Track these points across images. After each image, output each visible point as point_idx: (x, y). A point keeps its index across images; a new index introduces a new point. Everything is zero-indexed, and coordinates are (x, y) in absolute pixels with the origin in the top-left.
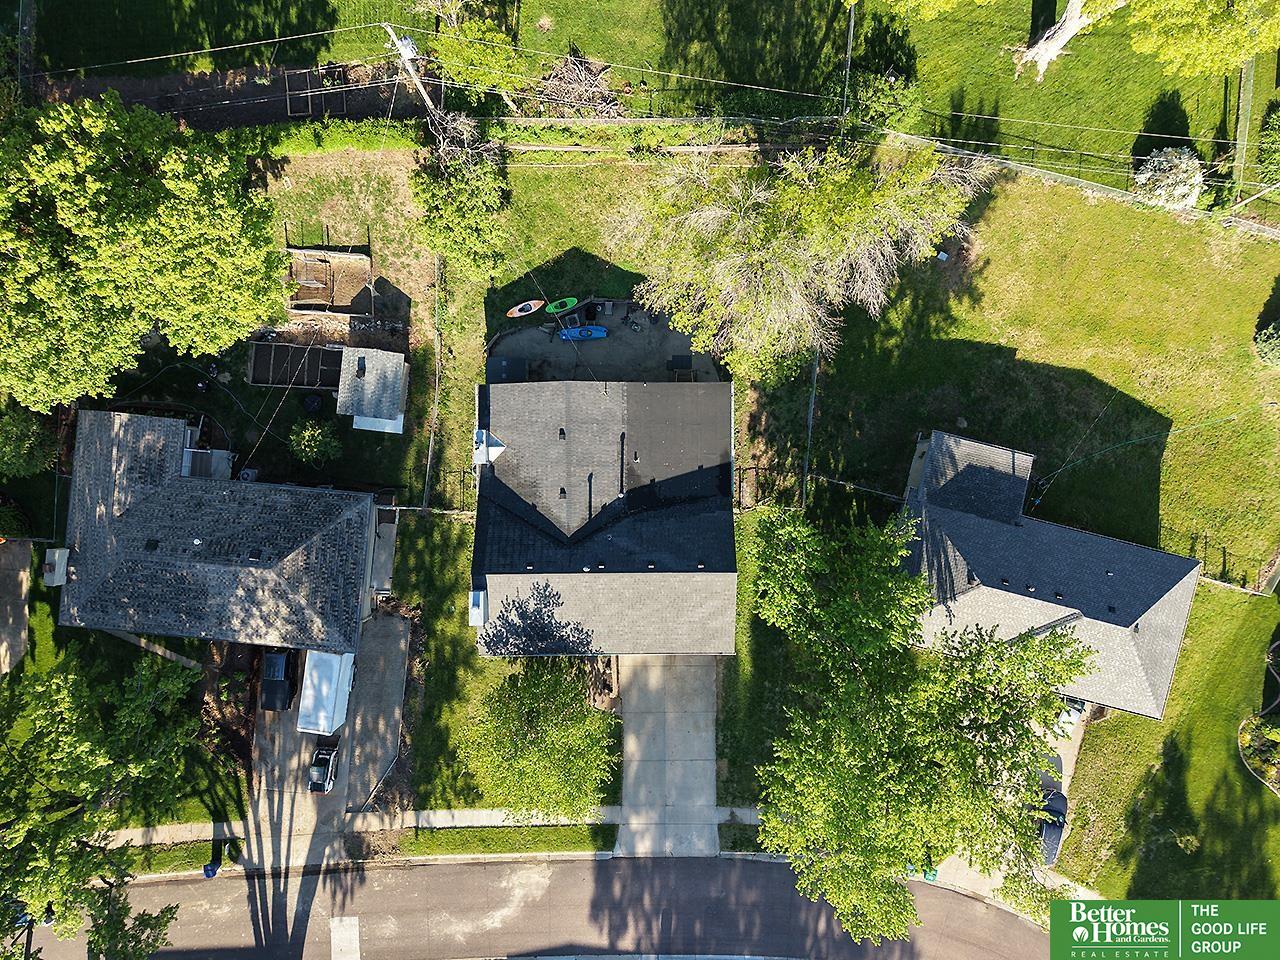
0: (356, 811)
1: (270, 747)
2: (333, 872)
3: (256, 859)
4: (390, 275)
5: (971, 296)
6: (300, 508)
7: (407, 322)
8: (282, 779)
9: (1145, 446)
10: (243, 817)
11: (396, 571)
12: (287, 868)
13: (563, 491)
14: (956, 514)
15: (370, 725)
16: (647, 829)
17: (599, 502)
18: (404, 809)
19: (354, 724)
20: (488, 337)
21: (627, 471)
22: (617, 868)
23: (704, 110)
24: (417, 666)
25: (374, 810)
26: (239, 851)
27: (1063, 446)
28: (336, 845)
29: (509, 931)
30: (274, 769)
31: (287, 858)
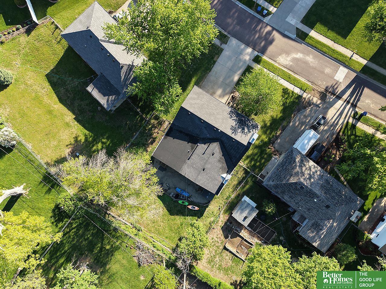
0: (317, 106)
1: (329, 136)
2: (333, 94)
3: (351, 109)
4: (223, 238)
5: (77, 139)
6: (283, 192)
7: (226, 223)
8: (331, 126)
9: (56, 74)
10: (348, 122)
11: (268, 161)
12: (345, 102)
13: (213, 155)
14: (116, 86)
15: (300, 125)
16: (245, 54)
17: (205, 146)
18: (305, 98)
19: (304, 129)
20: (207, 206)
21: (193, 149)
22: (259, 49)
23: (115, 230)
24: (278, 133)
25: (313, 103)
26: (354, 114)
27: (77, 86)
28: (328, 100)
29: (298, 51)
30: (332, 130)
31: (343, 105)
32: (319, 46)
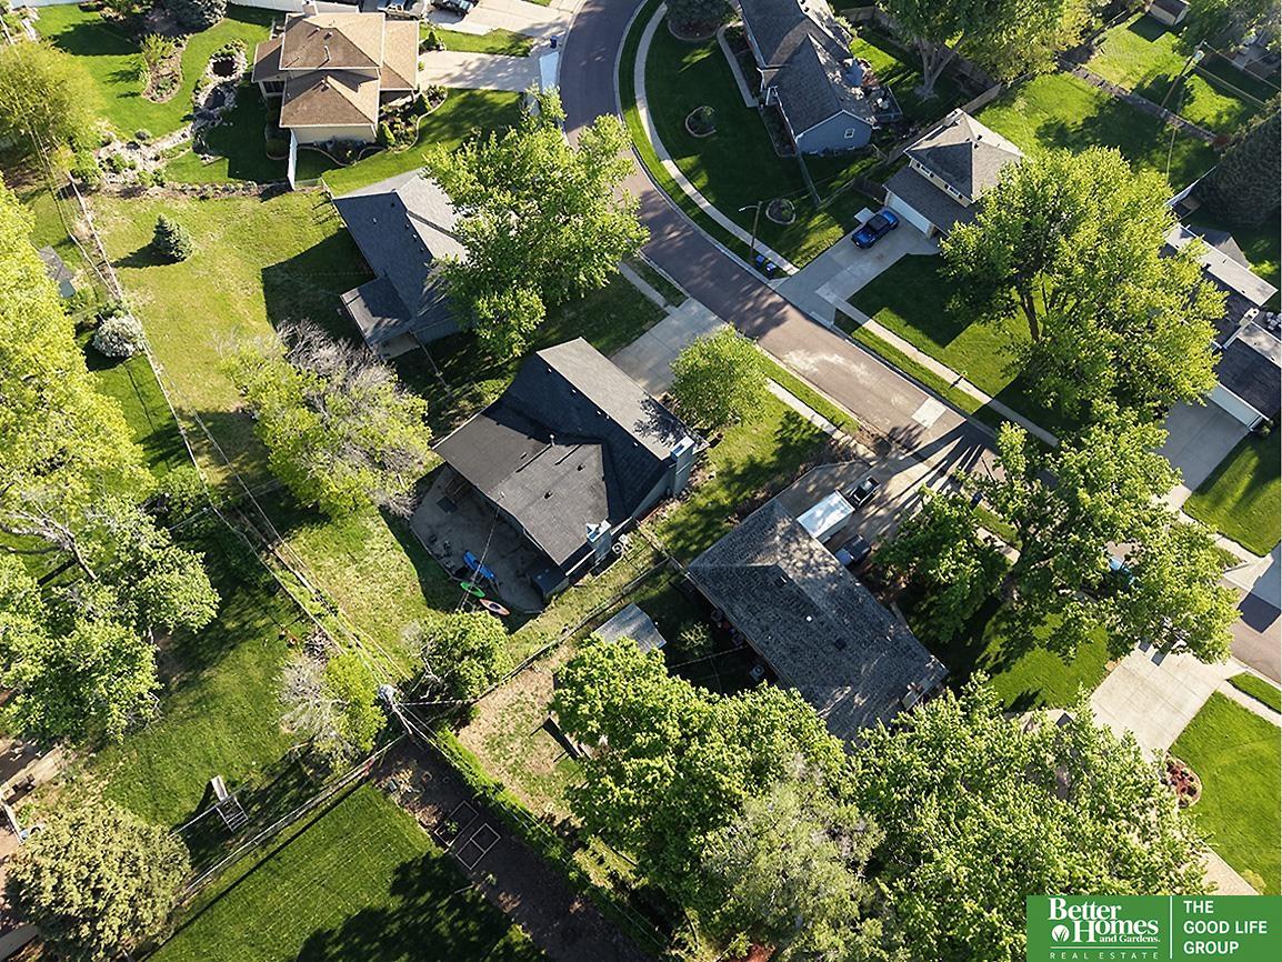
0: (866, 463)
1: (889, 533)
2: (908, 446)
3: (949, 487)
8: (897, 511)
9: (286, 271)
12: (933, 469)
13: (580, 469)
17: (566, 450)
18: (837, 441)
20: (534, 616)
21: (536, 453)
22: (749, 331)
24: (760, 495)
25: (855, 455)
28: (894, 456)
29: (834, 350)
30: (897, 521)
31: (928, 473)
32: (883, 351)
